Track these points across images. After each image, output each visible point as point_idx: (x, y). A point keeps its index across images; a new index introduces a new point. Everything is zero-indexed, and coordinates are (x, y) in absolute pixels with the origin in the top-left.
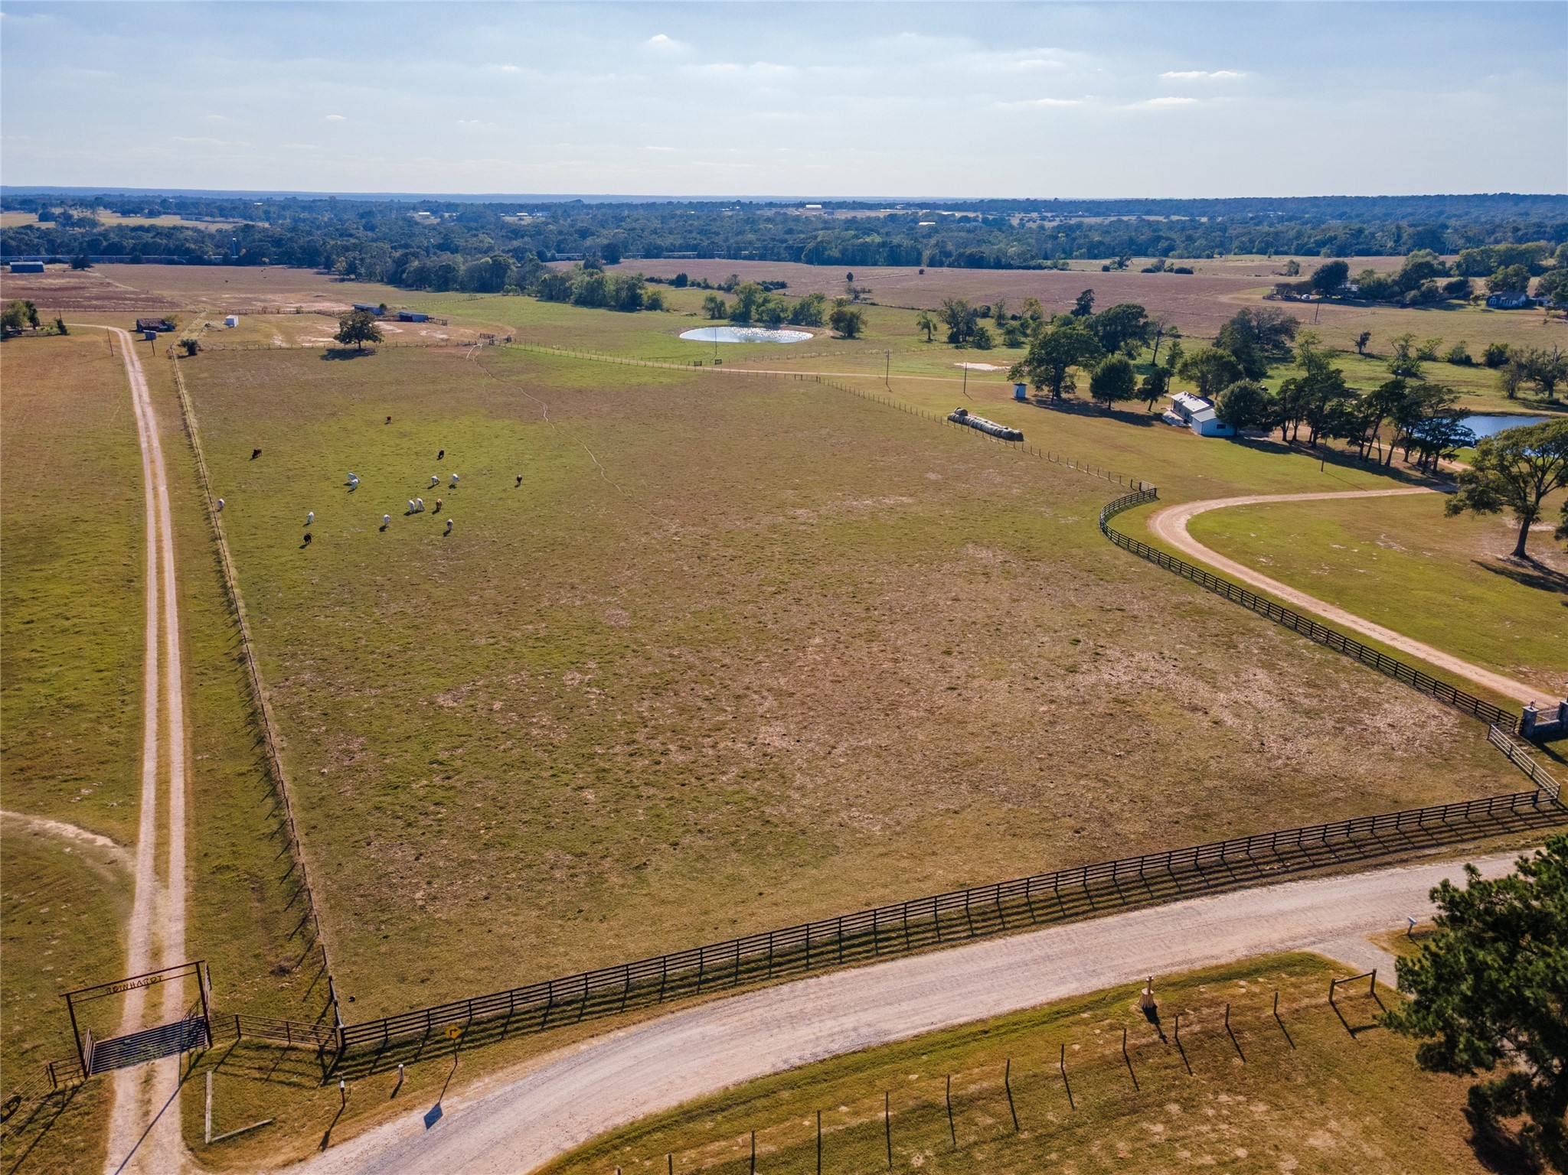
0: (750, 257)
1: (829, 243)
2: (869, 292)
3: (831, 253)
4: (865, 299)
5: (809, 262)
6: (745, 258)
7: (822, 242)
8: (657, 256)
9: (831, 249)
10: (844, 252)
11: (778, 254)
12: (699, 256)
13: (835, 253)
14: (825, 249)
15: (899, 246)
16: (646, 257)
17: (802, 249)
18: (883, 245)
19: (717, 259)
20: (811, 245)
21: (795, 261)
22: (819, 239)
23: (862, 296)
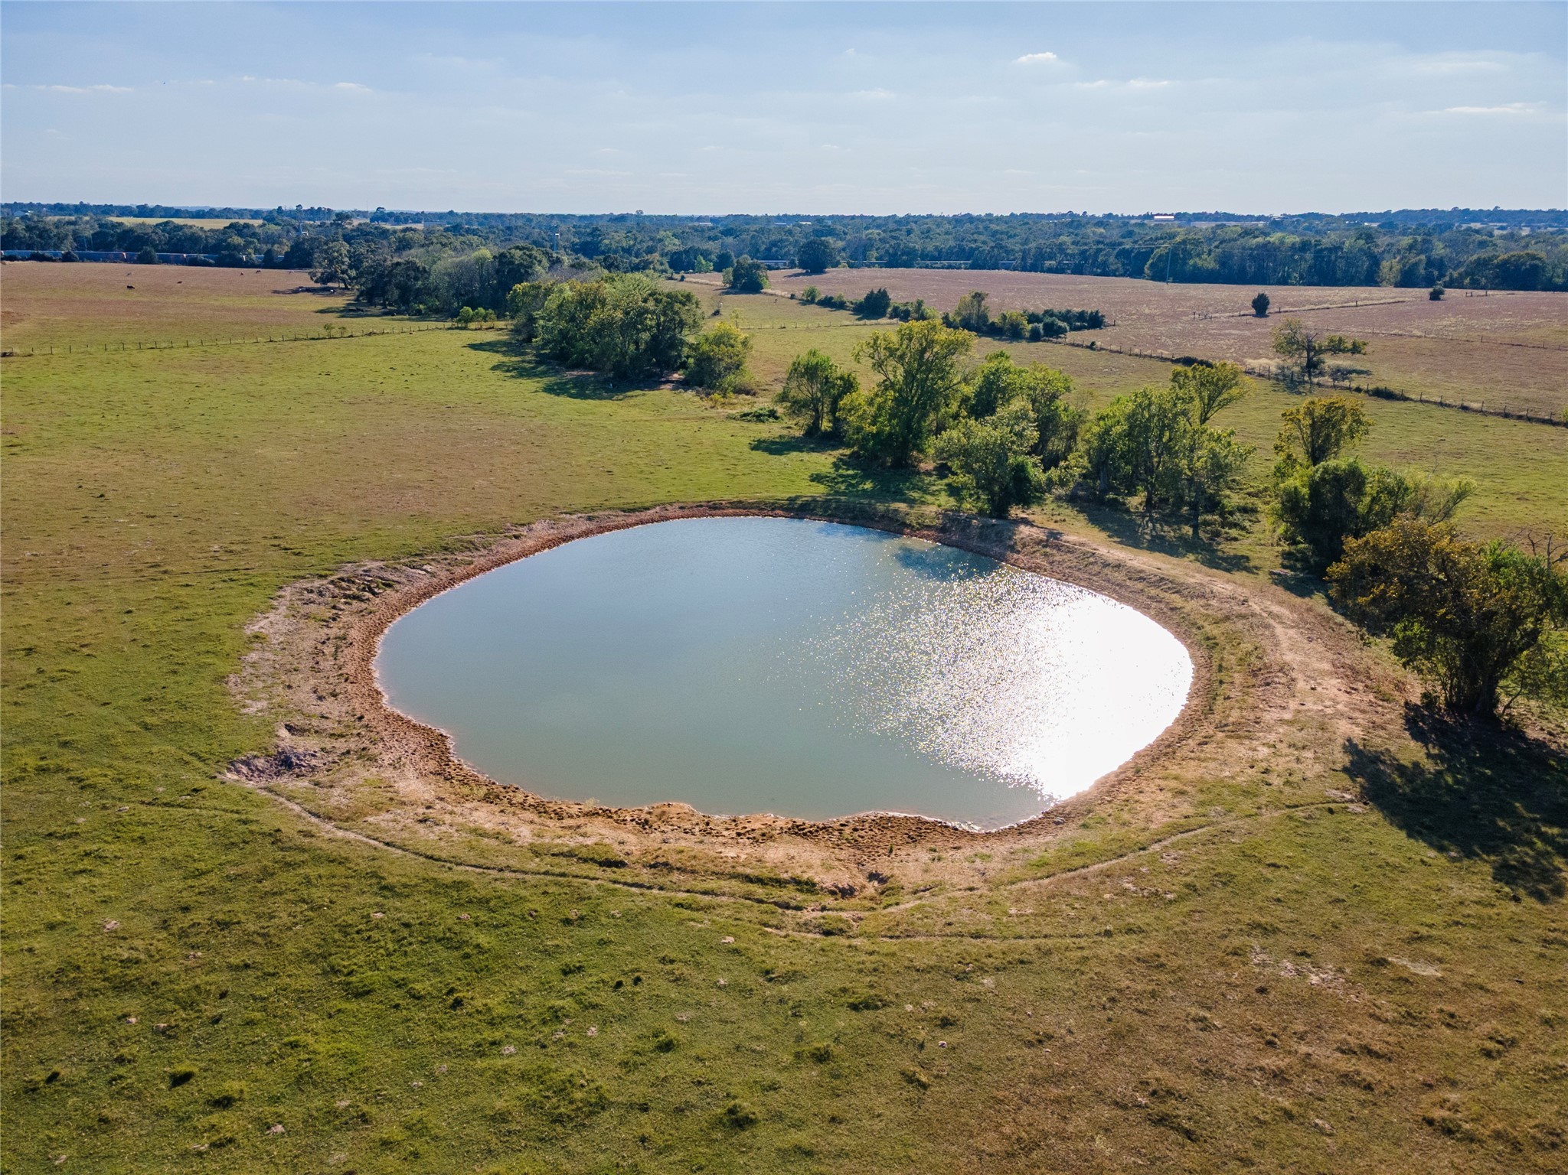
0: (1058, 270)
1: (1197, 243)
2: (1355, 349)
3: (1199, 263)
4: (1341, 374)
5: (1159, 276)
6: (1050, 270)
7: (1184, 242)
8: (908, 265)
9: (1199, 255)
10: (1224, 260)
11: (1105, 264)
12: (973, 267)
13: (1209, 263)
14: (1188, 255)
15: (1336, 248)
16: (890, 265)
17: (1145, 256)
18: (1304, 247)
19: (1003, 272)
20: (1164, 247)
21: (1131, 276)
22: (1178, 239)
23: (1330, 362)
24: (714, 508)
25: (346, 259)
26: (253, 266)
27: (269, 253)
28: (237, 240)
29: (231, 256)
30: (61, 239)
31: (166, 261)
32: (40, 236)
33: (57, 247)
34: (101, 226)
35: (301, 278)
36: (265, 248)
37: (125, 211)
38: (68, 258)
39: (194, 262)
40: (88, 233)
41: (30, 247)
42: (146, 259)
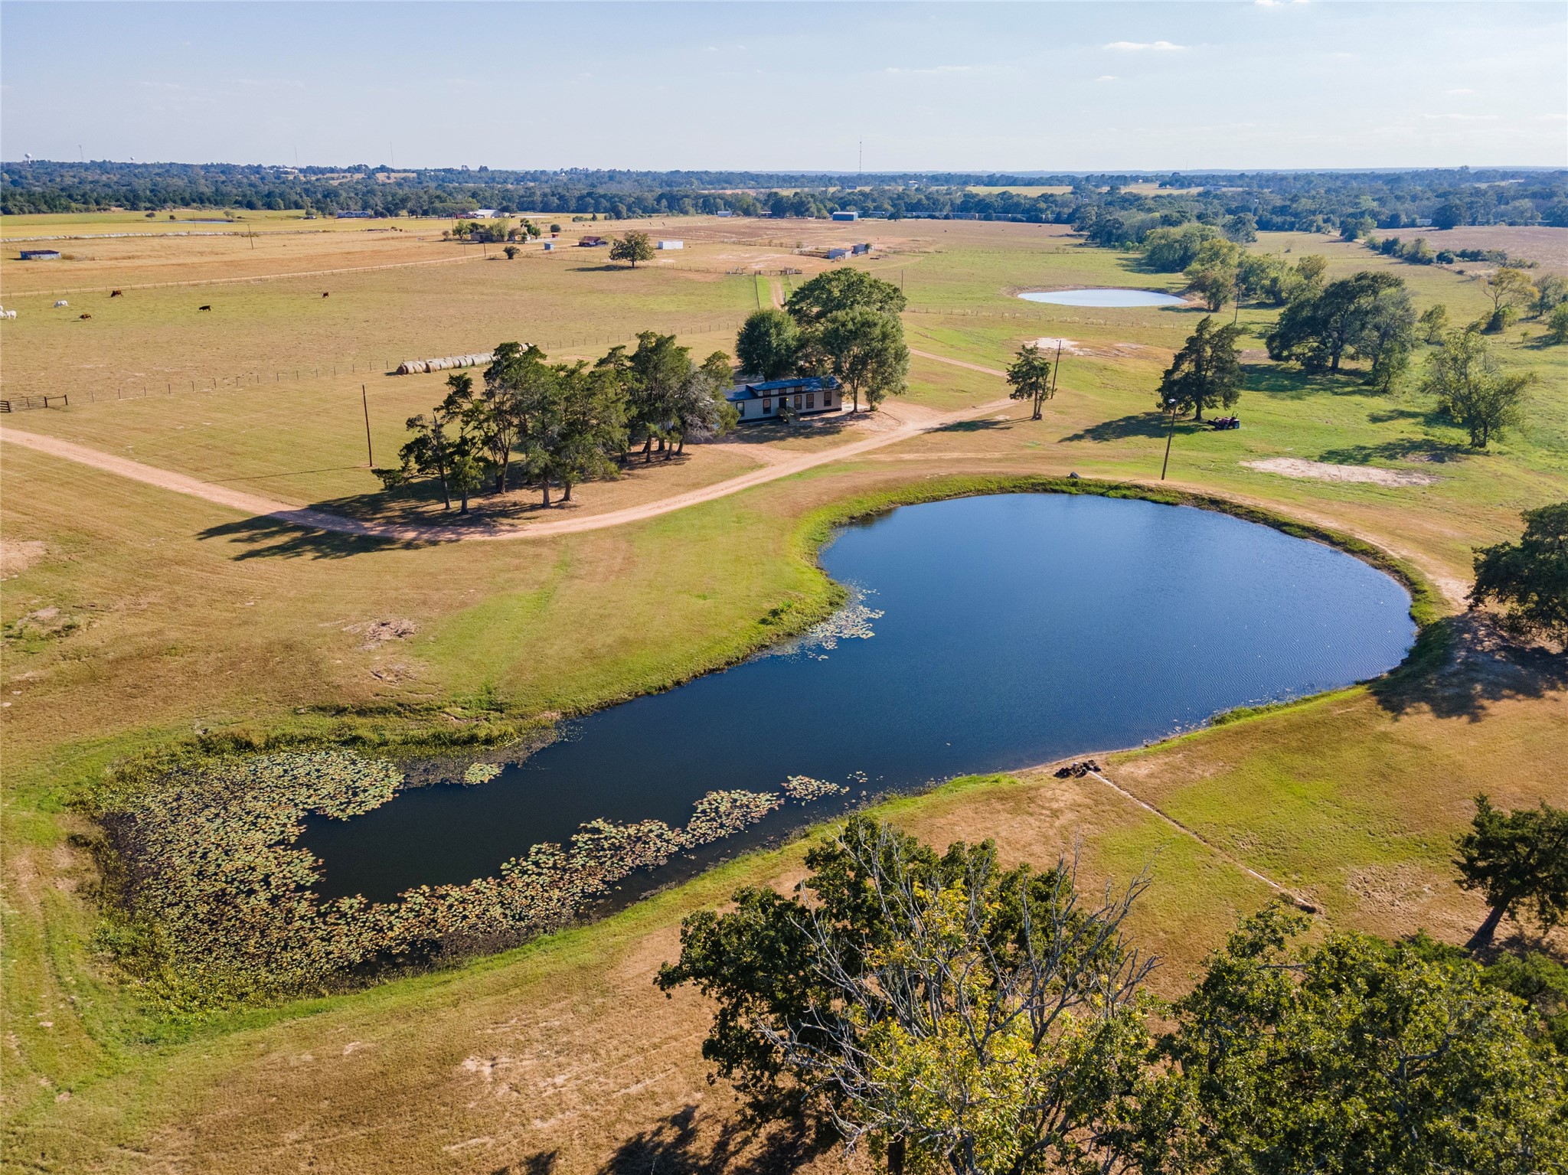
24: (1123, 288)
25: (1094, 218)
26: (1048, 222)
27: (1059, 214)
28: (1043, 205)
29: (1037, 216)
30: (944, 205)
31: (999, 219)
32: (934, 204)
33: (941, 210)
34: (965, 195)
35: (1067, 229)
36: (1058, 209)
37: (979, 180)
38: (947, 217)
39: (1014, 220)
40: (958, 201)
41: (926, 210)
42: (988, 218)
